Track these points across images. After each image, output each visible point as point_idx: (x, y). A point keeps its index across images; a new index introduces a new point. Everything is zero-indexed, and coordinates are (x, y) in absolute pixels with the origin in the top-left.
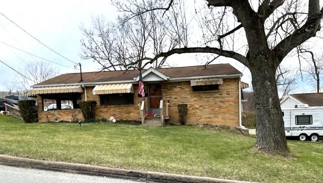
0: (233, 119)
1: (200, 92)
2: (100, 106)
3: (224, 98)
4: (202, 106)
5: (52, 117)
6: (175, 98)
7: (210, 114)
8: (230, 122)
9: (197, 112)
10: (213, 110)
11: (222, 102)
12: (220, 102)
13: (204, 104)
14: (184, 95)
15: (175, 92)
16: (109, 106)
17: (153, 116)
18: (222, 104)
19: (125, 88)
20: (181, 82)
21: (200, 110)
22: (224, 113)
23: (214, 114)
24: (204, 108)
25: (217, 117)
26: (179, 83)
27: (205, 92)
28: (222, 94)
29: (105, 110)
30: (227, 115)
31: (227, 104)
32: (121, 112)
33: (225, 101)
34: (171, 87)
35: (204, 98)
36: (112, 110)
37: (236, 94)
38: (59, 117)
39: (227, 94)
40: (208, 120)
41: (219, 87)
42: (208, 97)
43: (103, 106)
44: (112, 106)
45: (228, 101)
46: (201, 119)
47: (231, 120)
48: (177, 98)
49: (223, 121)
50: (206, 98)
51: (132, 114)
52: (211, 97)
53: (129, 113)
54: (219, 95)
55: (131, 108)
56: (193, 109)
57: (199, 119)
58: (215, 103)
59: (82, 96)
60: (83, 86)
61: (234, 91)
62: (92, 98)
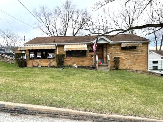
0: (144, 66)
1: (126, 50)
2: (66, 58)
3: (139, 54)
4: (127, 58)
5: (35, 64)
6: (111, 53)
7: (131, 63)
8: (142, 68)
9: (124, 62)
10: (133, 61)
11: (138, 56)
12: (137, 56)
13: (128, 57)
14: (116, 52)
15: (111, 50)
16: (71, 57)
17: (101, 64)
18: (138, 58)
19: (84, 47)
20: (115, 44)
21: (126, 61)
22: (140, 63)
23: (133, 63)
24: (128, 60)
25: (135, 65)
26: (114, 45)
27: (129, 50)
28: (138, 52)
29: (69, 60)
30: (141, 64)
31: (141, 58)
32: (78, 61)
33: (140, 56)
34: (109, 47)
35: (128, 54)
36: (73, 60)
37: (146, 52)
38: (40, 64)
39: (141, 52)
40: (130, 66)
41: (137, 48)
42: (130, 53)
43: (68, 57)
44: (73, 57)
45: (141, 56)
46: (126, 66)
47: (143, 66)
48: (112, 53)
49: (138, 67)
50: (129, 54)
51: (85, 62)
52: (132, 53)
53: (83, 62)
54: (137, 52)
55: (85, 59)
56: (121, 60)
57: (125, 66)
58: (134, 57)
59: (55, 51)
60: (57, 45)
61: (145, 50)
62: (61, 52)
